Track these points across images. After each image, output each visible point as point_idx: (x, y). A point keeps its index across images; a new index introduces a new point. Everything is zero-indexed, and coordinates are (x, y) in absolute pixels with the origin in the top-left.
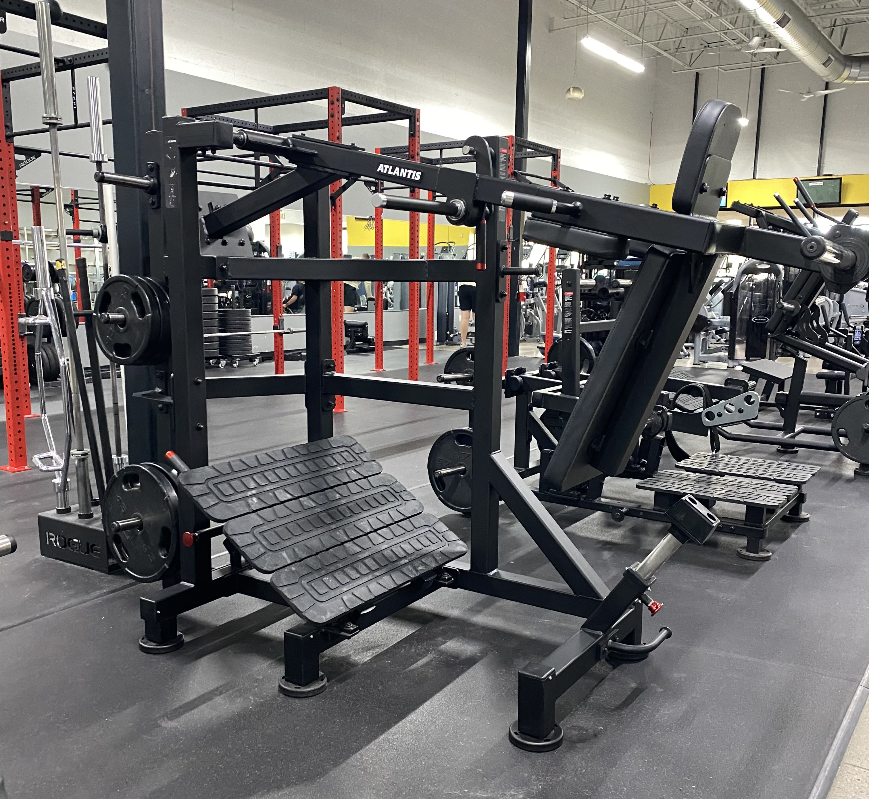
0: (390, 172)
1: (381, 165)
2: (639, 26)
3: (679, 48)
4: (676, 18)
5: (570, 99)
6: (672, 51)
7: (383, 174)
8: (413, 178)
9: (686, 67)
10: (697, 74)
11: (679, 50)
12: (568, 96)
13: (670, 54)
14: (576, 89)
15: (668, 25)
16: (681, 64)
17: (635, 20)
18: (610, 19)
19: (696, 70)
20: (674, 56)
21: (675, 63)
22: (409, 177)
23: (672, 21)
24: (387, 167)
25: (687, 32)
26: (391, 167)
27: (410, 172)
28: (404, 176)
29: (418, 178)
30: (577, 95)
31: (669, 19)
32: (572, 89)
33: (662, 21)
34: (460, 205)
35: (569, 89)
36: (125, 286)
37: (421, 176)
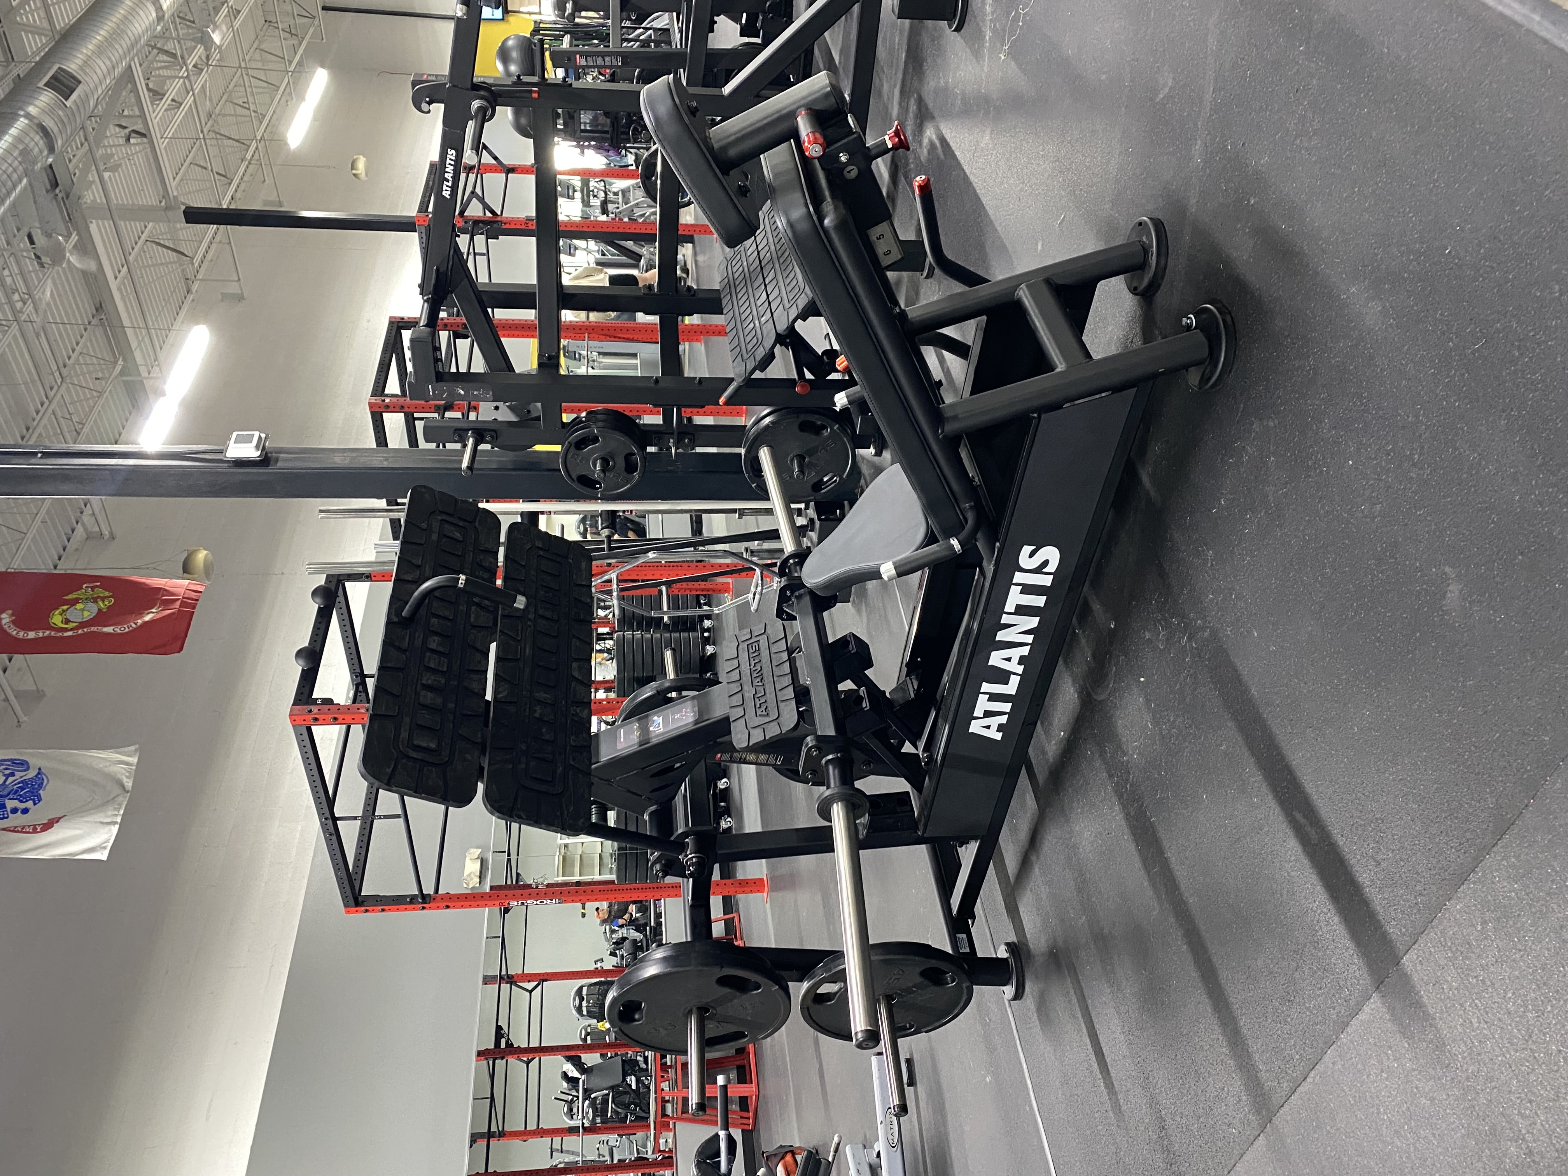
0: (450, 184)
1: (444, 193)
2: (265, 85)
3: (290, 32)
4: (254, 37)
5: (367, 175)
6: (295, 42)
7: (452, 191)
8: (453, 158)
9: (316, 22)
10: (324, 8)
11: (293, 32)
12: (363, 176)
13: (301, 44)
14: (353, 167)
15: (262, 47)
16: (311, 30)
17: (259, 90)
18: (261, 123)
19: (320, 9)
20: (303, 39)
21: (311, 38)
22: (453, 163)
23: (257, 42)
24: (445, 188)
25: (270, 22)
26: (445, 183)
27: (448, 161)
28: (452, 168)
29: (453, 152)
30: (361, 164)
31: (255, 46)
32: (354, 172)
33: (257, 56)
34: (476, 104)
35: (355, 175)
36: (569, 456)
37: (452, 149)
